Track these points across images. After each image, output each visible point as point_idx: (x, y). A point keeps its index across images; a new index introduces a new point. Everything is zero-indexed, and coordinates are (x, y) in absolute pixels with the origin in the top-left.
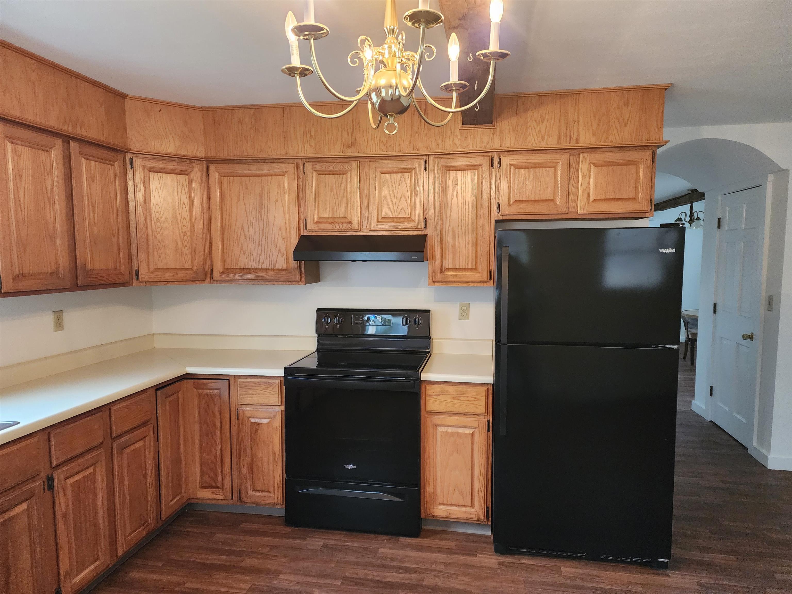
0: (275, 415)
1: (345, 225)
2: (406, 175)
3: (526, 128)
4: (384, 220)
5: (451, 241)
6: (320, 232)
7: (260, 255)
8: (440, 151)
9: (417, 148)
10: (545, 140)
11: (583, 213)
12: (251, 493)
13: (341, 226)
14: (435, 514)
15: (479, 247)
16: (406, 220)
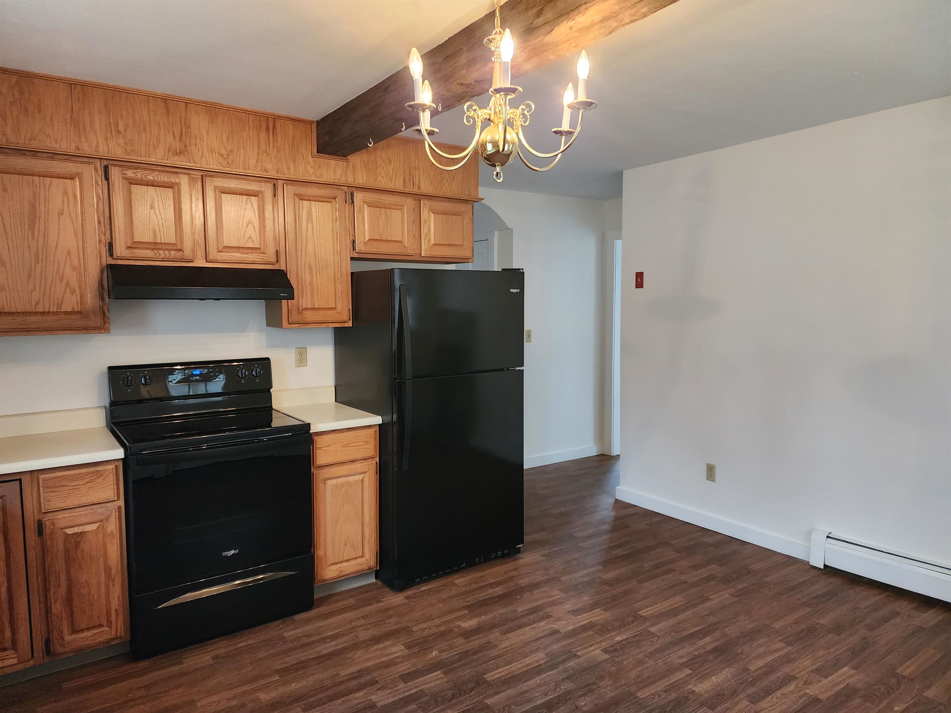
0: (109, 515)
1: (173, 253)
2: (253, 199)
3: (376, 167)
4: (227, 250)
5: (308, 278)
6: (134, 261)
7: (32, 292)
8: (293, 176)
9: (265, 170)
10: (393, 182)
11: (425, 256)
12: (68, 638)
13: (168, 255)
14: (327, 577)
15: (337, 286)
16: (254, 251)
